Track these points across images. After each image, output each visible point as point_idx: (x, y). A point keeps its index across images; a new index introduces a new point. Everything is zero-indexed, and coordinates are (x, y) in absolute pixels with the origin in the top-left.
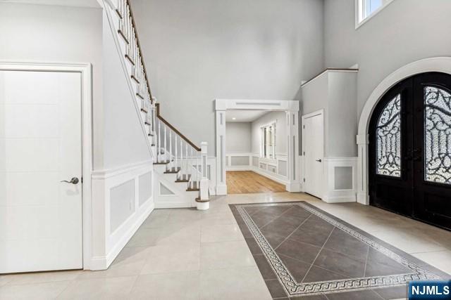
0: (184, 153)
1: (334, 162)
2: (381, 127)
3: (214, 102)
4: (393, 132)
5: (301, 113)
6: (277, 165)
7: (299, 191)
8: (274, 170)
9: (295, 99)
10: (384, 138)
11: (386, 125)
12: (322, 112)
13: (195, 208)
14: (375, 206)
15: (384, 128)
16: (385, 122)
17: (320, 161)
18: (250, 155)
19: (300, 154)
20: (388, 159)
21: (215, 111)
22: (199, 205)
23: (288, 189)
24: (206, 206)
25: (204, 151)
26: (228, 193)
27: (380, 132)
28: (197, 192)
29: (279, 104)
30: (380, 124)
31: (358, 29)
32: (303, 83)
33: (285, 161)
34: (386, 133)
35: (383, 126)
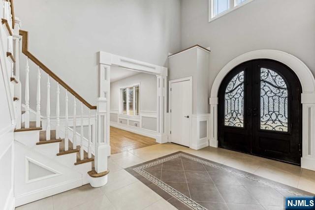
1: (199, 118)
2: (227, 93)
3: (98, 54)
4: (236, 96)
5: (168, 78)
6: (140, 121)
7: (166, 142)
8: (137, 125)
9: (165, 66)
10: (229, 101)
11: (231, 91)
12: (191, 78)
14: (223, 148)
15: (229, 94)
16: (231, 89)
17: (188, 117)
19: (168, 112)
20: (232, 115)
21: (99, 64)
23: (159, 141)
25: (101, 109)
26: (112, 154)
27: (226, 96)
28: (90, 164)
29: (154, 68)
30: (227, 91)
31: (211, 22)
32: (170, 54)
33: (156, 118)
34: (231, 97)
35: (229, 92)
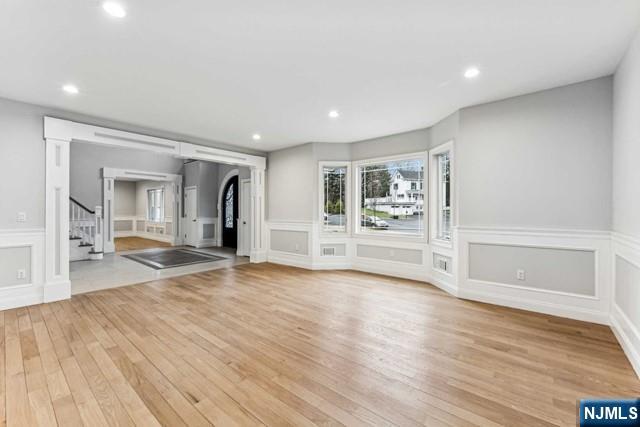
0: (76, 216)
1: (202, 221)
3: (102, 170)
5: (184, 185)
8: (161, 232)
9: (179, 174)
12: (195, 187)
13: (89, 260)
17: (195, 221)
18: (134, 219)
19: (183, 216)
21: (102, 177)
22: (93, 257)
24: (101, 256)
25: (98, 213)
28: (90, 247)
33: (170, 223)
35: (228, 200)
